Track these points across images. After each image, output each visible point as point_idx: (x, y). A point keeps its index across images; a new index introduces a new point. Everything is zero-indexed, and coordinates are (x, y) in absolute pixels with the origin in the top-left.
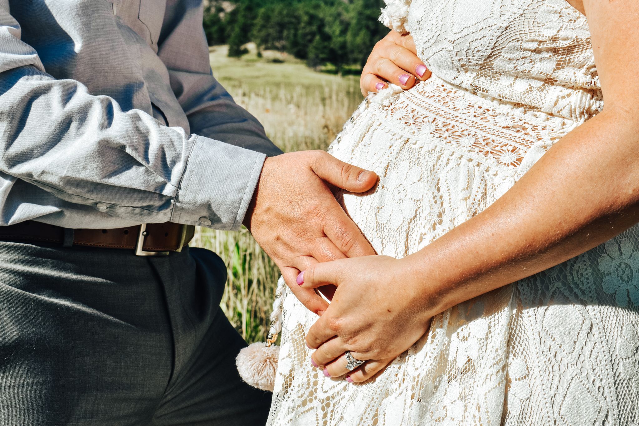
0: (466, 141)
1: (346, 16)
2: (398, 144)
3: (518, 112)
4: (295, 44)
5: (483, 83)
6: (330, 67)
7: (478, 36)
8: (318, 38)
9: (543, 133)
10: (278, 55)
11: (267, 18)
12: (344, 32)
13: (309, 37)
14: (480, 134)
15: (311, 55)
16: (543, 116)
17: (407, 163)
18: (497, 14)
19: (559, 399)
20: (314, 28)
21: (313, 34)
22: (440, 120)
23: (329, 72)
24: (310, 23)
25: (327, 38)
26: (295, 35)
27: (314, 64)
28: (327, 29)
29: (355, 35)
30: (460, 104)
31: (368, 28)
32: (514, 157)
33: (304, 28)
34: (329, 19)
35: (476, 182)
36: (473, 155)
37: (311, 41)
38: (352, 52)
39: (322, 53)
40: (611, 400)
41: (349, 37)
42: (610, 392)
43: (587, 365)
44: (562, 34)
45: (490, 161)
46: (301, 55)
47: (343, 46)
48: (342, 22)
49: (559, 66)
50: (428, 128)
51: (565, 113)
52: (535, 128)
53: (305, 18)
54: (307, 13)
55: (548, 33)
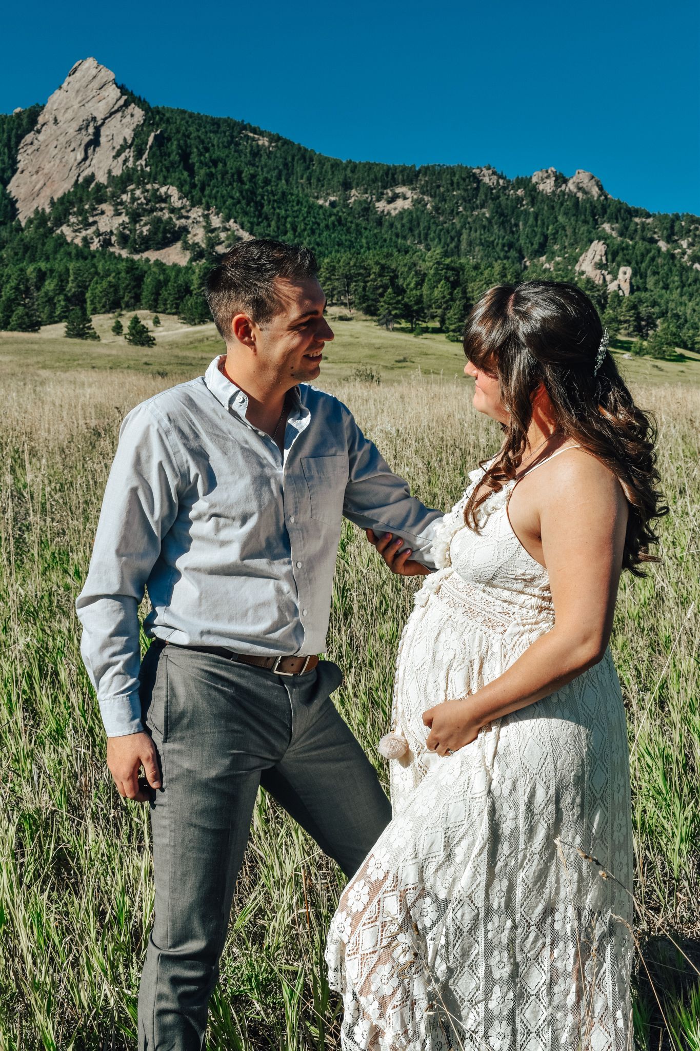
0: (480, 619)
1: (422, 266)
2: (446, 617)
3: (505, 605)
4: (364, 298)
5: (488, 589)
6: (404, 324)
7: (486, 569)
8: (390, 290)
9: (517, 616)
10: (345, 312)
11: (332, 269)
12: (419, 284)
13: (380, 290)
14: (487, 615)
15: (383, 311)
16: (518, 607)
17: (450, 629)
18: (495, 560)
19: (523, 748)
20: (386, 280)
21: (385, 288)
22: (467, 606)
23: (403, 330)
24: (381, 275)
25: (400, 291)
26: (364, 288)
27: (385, 322)
28: (400, 281)
29: (433, 288)
30: (477, 597)
31: (447, 279)
32: (502, 629)
33: (374, 280)
34: (402, 269)
35: (484, 643)
36: (483, 628)
37: (382, 295)
38: (430, 306)
39: (396, 308)
40: (549, 748)
41: (425, 290)
42: (548, 745)
43: (537, 731)
44: (527, 572)
45: (491, 631)
46: (371, 311)
47: (419, 300)
48: (417, 273)
49: (526, 586)
50: (461, 610)
51: (529, 607)
52: (514, 613)
53: (376, 269)
54: (377, 263)
55: (520, 572)
